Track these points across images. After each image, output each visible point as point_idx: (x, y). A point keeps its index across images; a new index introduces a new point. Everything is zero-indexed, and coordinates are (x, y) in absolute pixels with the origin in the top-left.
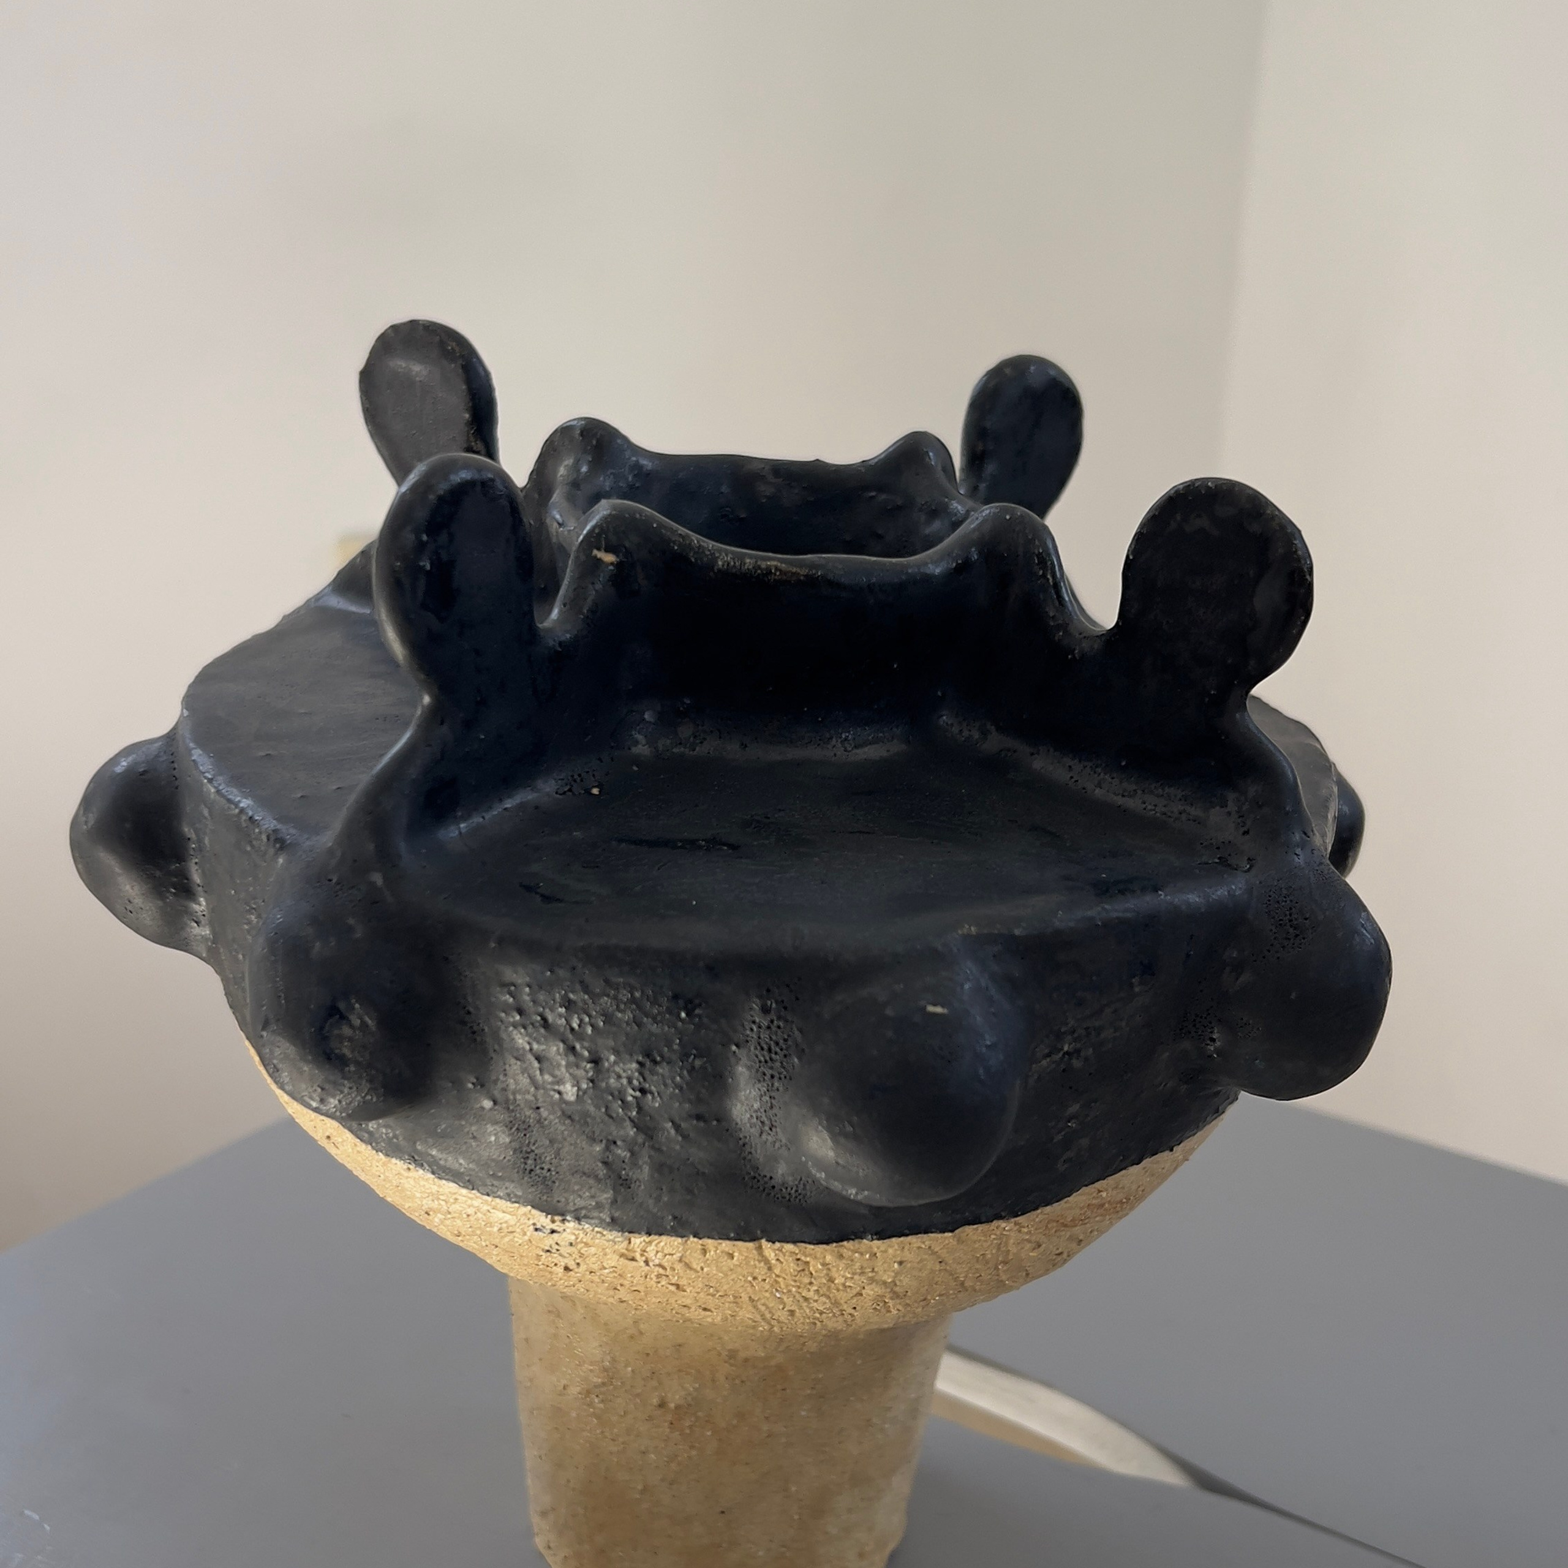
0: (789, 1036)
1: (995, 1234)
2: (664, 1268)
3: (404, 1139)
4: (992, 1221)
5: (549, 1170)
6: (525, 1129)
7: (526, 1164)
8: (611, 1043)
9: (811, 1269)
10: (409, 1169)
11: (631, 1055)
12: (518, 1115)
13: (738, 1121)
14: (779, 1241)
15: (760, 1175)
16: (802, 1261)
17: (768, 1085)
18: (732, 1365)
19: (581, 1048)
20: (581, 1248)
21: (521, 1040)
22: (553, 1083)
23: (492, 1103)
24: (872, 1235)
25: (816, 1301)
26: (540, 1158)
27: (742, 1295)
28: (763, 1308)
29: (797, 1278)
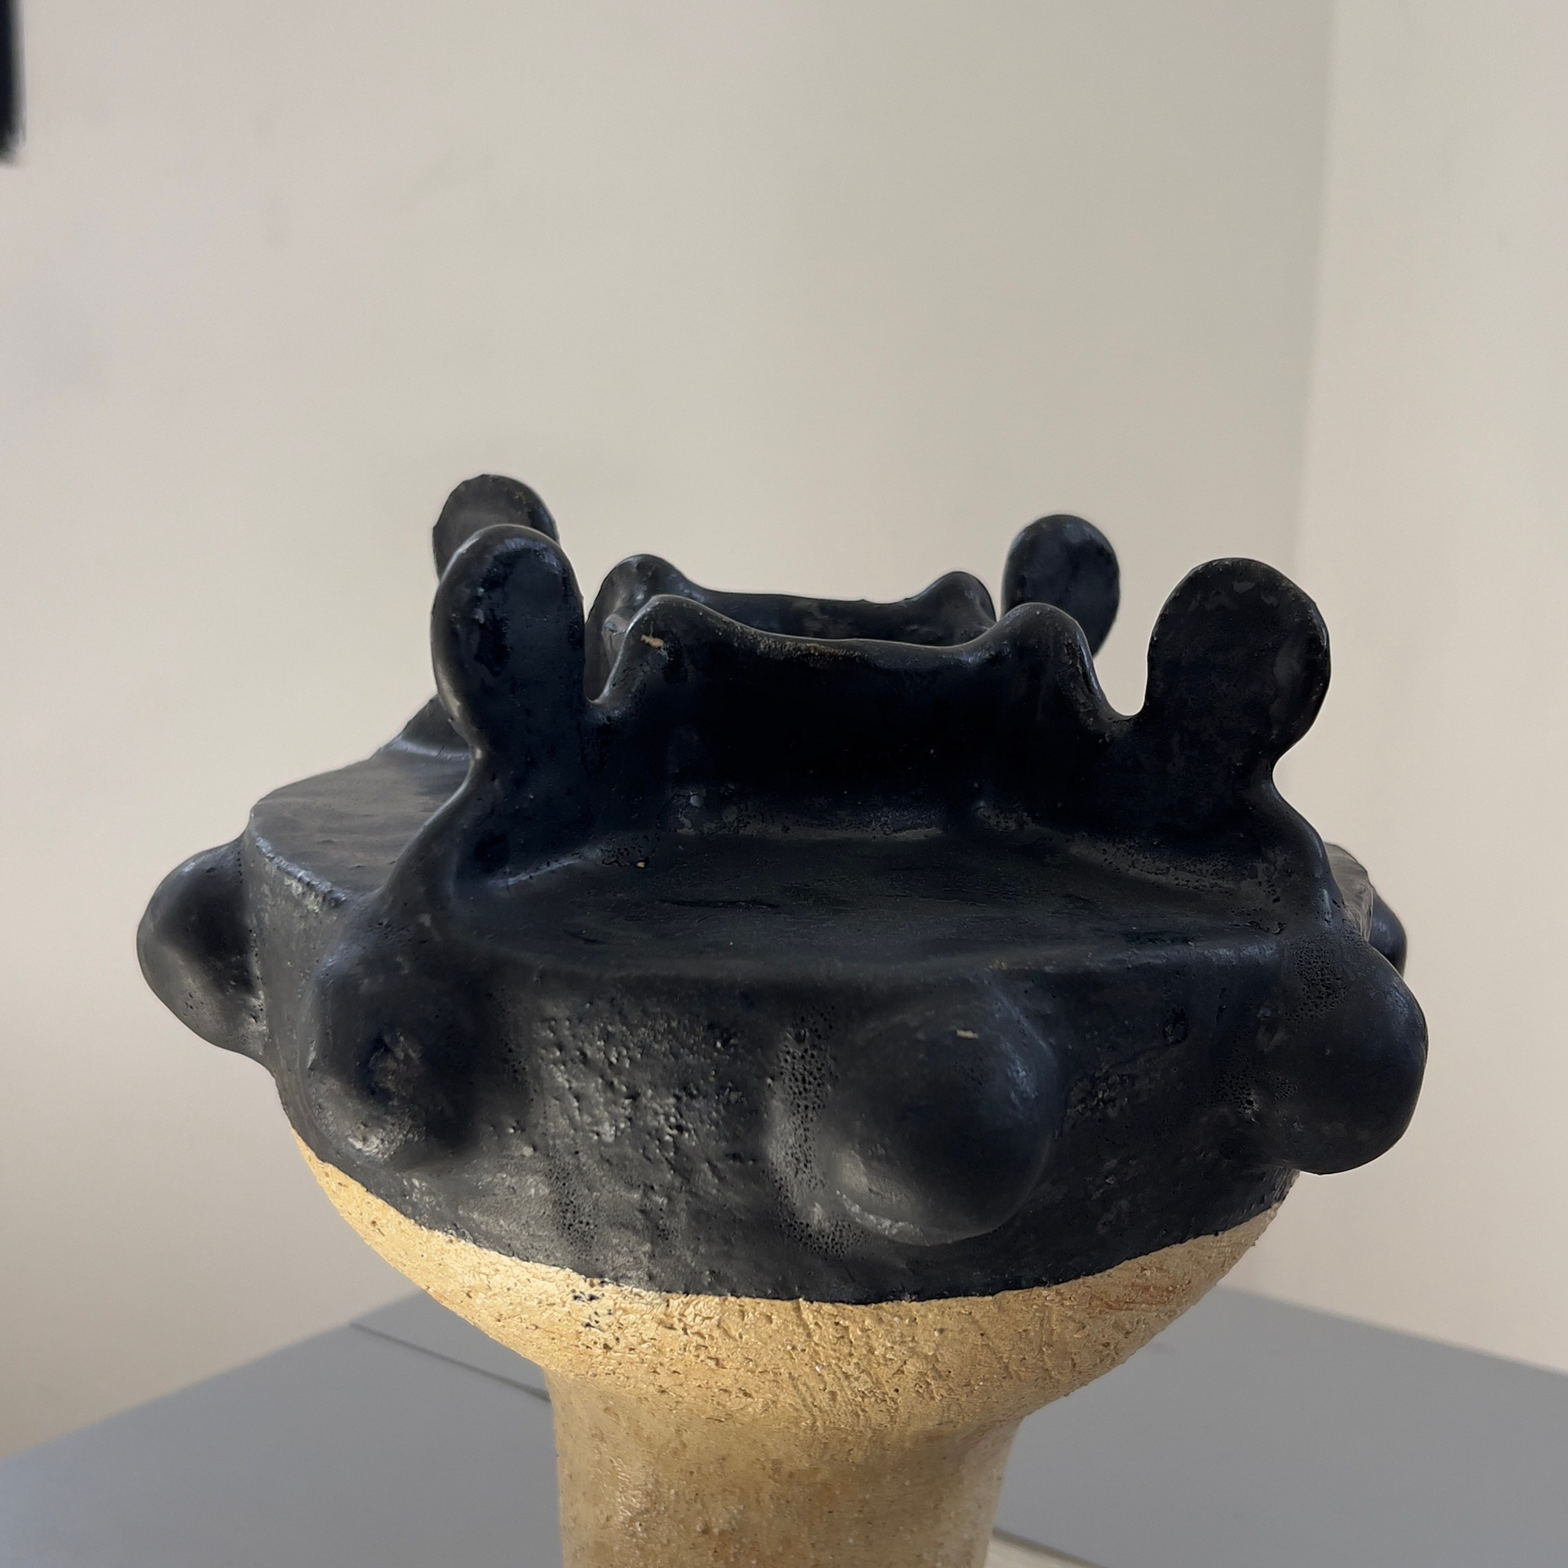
0: (823, 1065)
1: (1037, 1304)
2: (703, 1337)
3: (447, 1205)
4: (1033, 1287)
5: (588, 1224)
6: (564, 1178)
7: (565, 1218)
8: (648, 1076)
9: (851, 1336)
10: (451, 1241)
11: (668, 1089)
12: (557, 1162)
13: (774, 1160)
14: (817, 1301)
15: (796, 1222)
16: (841, 1325)
17: (802, 1117)
18: (776, 1481)
19: (619, 1084)
20: (620, 1316)
21: (561, 1079)
22: (590, 1124)
23: (532, 1149)
24: (910, 1294)
25: (857, 1379)
26: (579, 1209)
27: (782, 1370)
28: (803, 1389)
29: (837, 1347)
